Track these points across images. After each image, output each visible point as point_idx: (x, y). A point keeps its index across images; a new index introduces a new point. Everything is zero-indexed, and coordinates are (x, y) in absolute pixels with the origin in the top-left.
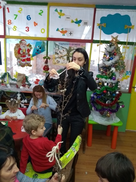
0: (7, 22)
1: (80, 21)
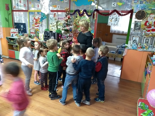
0: (29, 3)
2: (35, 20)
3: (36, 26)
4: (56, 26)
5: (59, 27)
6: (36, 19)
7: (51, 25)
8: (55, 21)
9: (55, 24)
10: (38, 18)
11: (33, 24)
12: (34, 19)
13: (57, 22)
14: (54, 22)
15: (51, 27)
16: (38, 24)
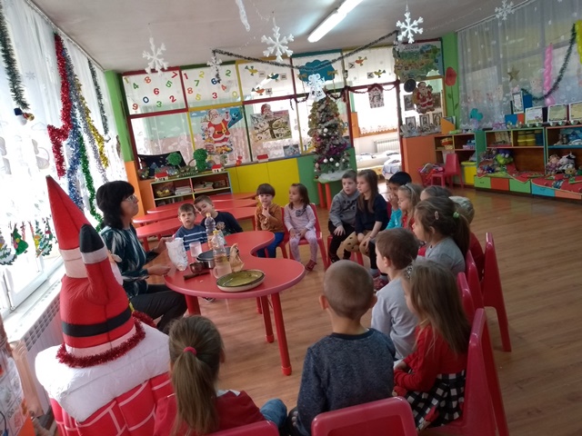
0: (187, 91)
1: (277, 75)
2: (212, 129)
3: (216, 142)
4: (268, 131)
5: (275, 132)
6: (214, 126)
7: (257, 131)
8: (266, 121)
9: (267, 126)
10: (224, 121)
11: (206, 137)
12: (210, 125)
13: (271, 123)
14: (262, 124)
15: (256, 135)
16: (224, 136)
